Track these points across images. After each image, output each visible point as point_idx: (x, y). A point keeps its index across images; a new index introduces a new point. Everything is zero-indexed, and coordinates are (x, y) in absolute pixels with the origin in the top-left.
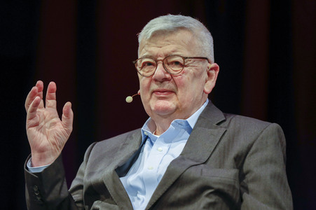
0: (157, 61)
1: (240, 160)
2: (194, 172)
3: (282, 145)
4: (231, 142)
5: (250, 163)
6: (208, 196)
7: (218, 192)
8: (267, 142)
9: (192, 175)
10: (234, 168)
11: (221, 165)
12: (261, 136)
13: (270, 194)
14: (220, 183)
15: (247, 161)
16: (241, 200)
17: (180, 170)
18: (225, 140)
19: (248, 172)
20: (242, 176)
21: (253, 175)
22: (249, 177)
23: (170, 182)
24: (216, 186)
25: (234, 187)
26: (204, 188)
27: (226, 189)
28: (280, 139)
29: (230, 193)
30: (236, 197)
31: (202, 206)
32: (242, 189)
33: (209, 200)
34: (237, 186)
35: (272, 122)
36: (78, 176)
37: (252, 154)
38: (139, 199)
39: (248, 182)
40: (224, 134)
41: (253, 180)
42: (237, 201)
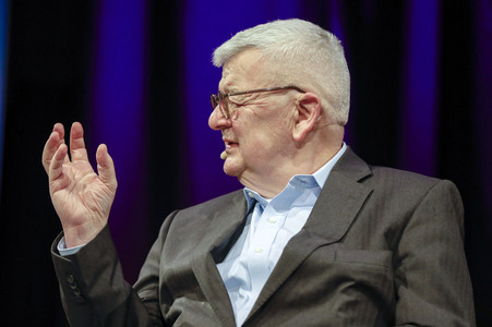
1: (393, 237)
2: (324, 256)
3: (457, 213)
4: (380, 208)
5: (409, 241)
6: (344, 291)
7: (360, 286)
8: (434, 210)
9: (321, 260)
10: (385, 249)
11: (365, 245)
12: (426, 199)
13: (440, 289)
14: (363, 273)
15: (404, 237)
16: (397, 298)
17: (303, 252)
18: (370, 205)
19: (406, 255)
20: (396, 261)
21: (414, 259)
22: (407, 263)
23: (288, 271)
24: (358, 277)
25: (385, 278)
26: (339, 280)
27: (372, 281)
28: (455, 203)
29: (379, 286)
30: (388, 293)
31: (337, 306)
32: (397, 281)
33: (346, 298)
34: (390, 277)
35: (442, 178)
36: (149, 261)
37: (413, 226)
38: (241, 296)
39: (406, 269)
40: (369, 197)
41: (414, 268)
42: (390, 299)
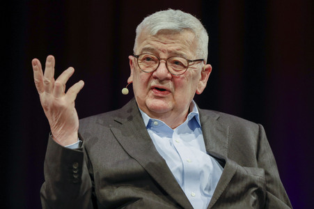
0: (159, 59)
2: (242, 170)
6: (252, 193)
9: (242, 173)
14: (260, 182)
24: (259, 185)
31: (252, 203)
